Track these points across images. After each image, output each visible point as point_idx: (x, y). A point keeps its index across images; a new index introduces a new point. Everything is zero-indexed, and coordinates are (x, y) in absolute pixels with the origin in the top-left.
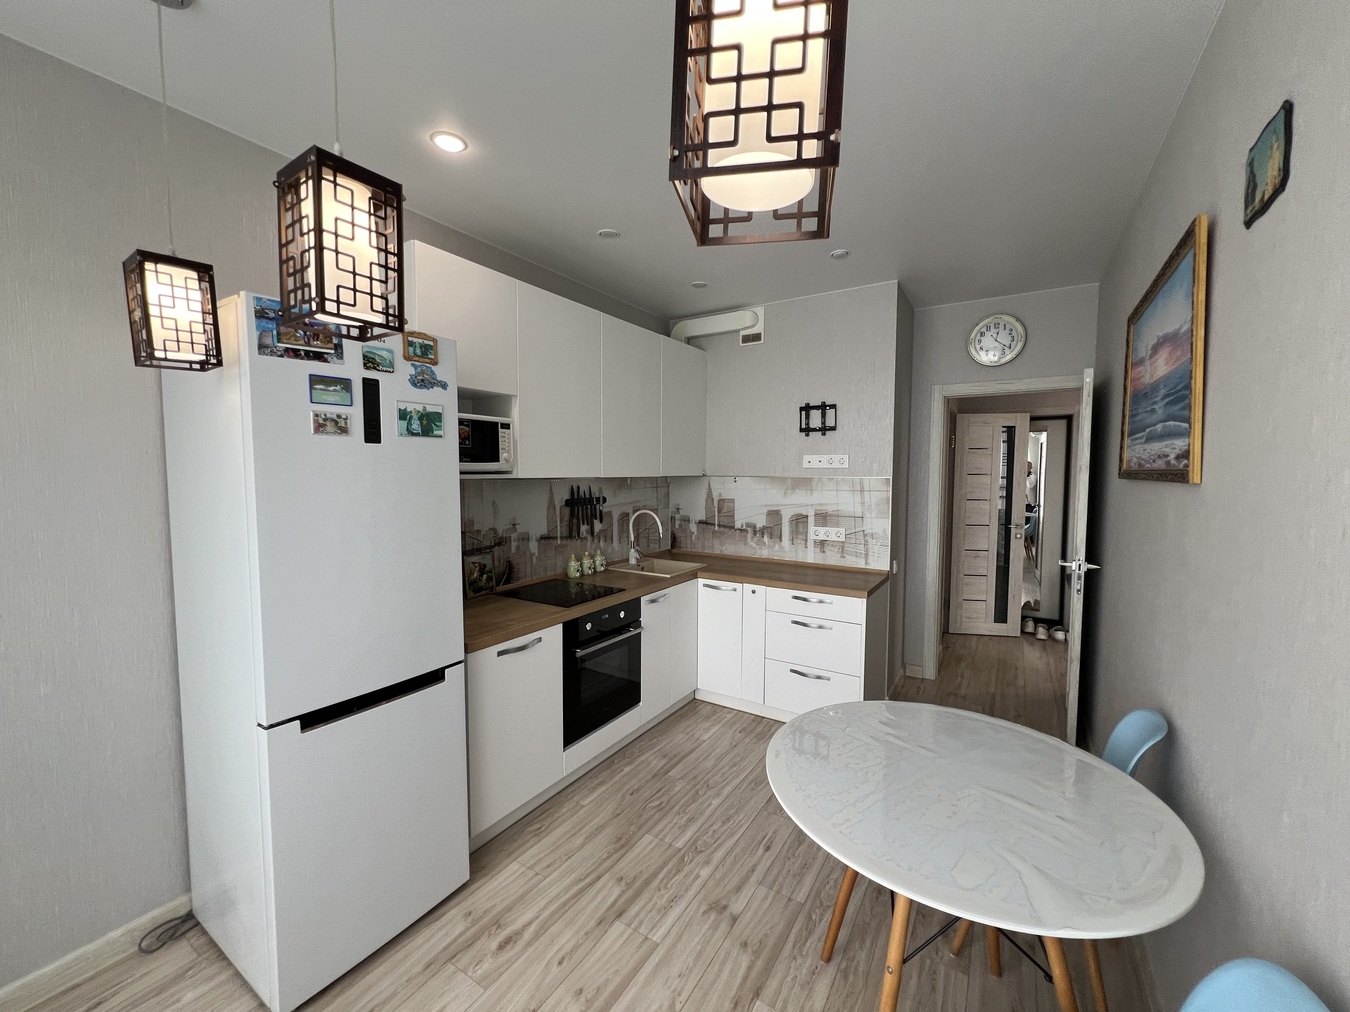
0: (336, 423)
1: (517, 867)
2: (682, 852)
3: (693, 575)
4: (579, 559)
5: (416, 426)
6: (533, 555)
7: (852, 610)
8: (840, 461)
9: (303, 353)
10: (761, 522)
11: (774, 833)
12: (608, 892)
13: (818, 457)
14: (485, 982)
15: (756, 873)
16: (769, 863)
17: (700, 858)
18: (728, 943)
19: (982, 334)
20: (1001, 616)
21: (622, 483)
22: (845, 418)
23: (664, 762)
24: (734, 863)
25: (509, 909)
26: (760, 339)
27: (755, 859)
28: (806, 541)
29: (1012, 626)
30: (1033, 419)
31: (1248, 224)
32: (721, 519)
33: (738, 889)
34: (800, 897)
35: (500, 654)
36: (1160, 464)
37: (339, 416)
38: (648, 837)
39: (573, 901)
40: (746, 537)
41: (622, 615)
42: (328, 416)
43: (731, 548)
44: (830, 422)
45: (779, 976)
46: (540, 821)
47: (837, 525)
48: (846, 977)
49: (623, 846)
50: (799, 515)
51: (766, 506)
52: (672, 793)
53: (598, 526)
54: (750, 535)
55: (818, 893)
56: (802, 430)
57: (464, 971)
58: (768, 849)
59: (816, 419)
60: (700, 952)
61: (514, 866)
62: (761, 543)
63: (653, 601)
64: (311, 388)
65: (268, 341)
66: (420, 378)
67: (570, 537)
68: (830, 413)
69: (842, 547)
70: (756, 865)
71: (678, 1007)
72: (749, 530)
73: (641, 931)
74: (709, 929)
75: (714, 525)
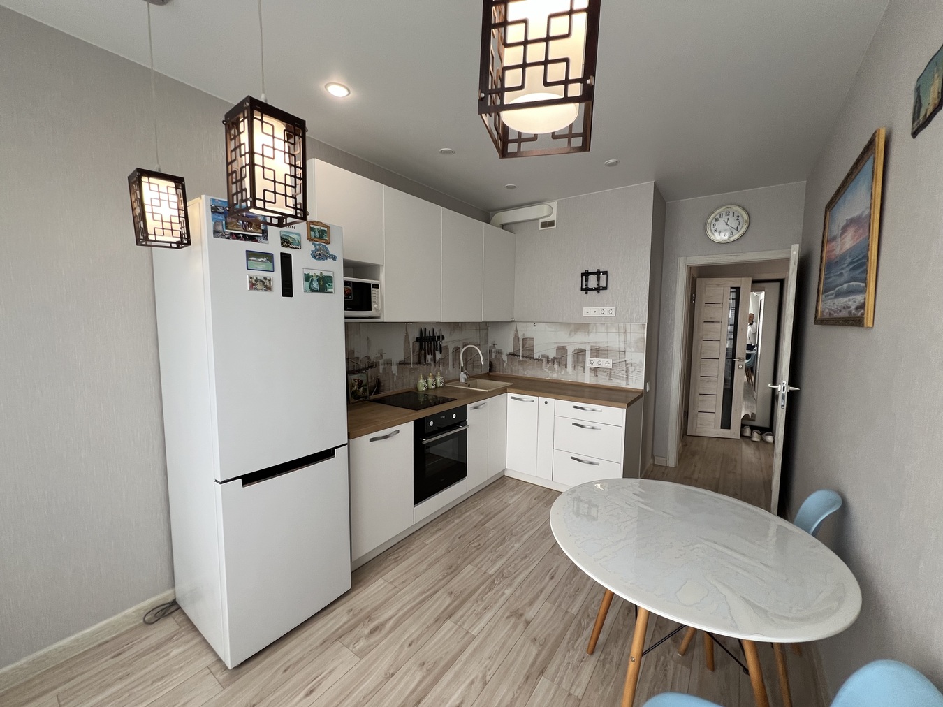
0: (264, 283)
1: (382, 582)
2: (494, 577)
3: (504, 391)
4: (425, 378)
5: (315, 285)
6: (394, 374)
7: (615, 416)
8: (609, 311)
9: (242, 236)
10: (552, 355)
11: (557, 567)
12: (442, 601)
13: (593, 309)
14: (361, 654)
15: (544, 593)
16: (553, 587)
17: (505, 582)
18: (523, 638)
19: (717, 220)
20: (726, 423)
21: (455, 326)
22: (614, 281)
23: (482, 517)
24: (529, 585)
25: (376, 609)
26: (553, 225)
27: (544, 584)
28: (584, 368)
29: (735, 431)
30: (754, 282)
31: (914, 134)
32: (524, 352)
33: (531, 603)
34: (574, 611)
35: (372, 440)
36: (844, 314)
37: (265, 279)
38: (470, 567)
39: (419, 606)
40: (542, 364)
41: (454, 416)
42: (258, 278)
43: (531, 372)
44: (603, 284)
45: (557, 661)
46: (398, 553)
47: (607, 357)
48: (604, 665)
49: (453, 571)
50: (579, 349)
51: (556, 343)
52: (487, 538)
53: (438, 356)
54: (544, 363)
55: (586, 609)
56: (582, 289)
57: (348, 647)
58: (552, 577)
59: (592, 282)
60: (504, 643)
61: (380, 581)
62: (552, 369)
63: (476, 408)
64: (247, 260)
65: (219, 228)
66: (318, 253)
67: (419, 363)
68: (603, 277)
69: (610, 373)
70: (543, 588)
71: (488, 678)
72: (544, 360)
73: (464, 628)
74: (510, 628)
75: (519, 356)
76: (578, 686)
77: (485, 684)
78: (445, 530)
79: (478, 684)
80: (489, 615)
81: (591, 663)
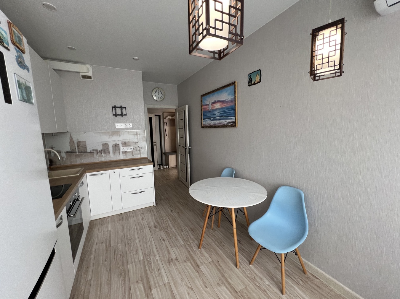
2: (145, 259)
7: (149, 170)
8: (130, 125)
10: (100, 148)
11: (161, 236)
12: (139, 289)
15: (168, 247)
16: (168, 243)
17: (152, 256)
18: (181, 264)
22: (129, 112)
24: (161, 249)
26: (91, 78)
27: (165, 245)
28: (119, 152)
30: (155, 116)
32: (79, 149)
33: (169, 253)
34: (182, 243)
40: (93, 155)
44: (124, 113)
45: (197, 259)
47: (130, 146)
50: (115, 144)
51: (102, 142)
52: (120, 250)
54: (95, 154)
55: (184, 240)
56: (114, 115)
59: (119, 111)
60: (179, 272)
62: (101, 156)
66: (19, 60)
68: (124, 110)
69: (132, 152)
70: (166, 246)
71: (190, 286)
72: (95, 152)
73: (161, 284)
74: (175, 266)
75: (76, 152)
77: (192, 289)
79: (191, 292)
80: (163, 271)
81: (203, 250)
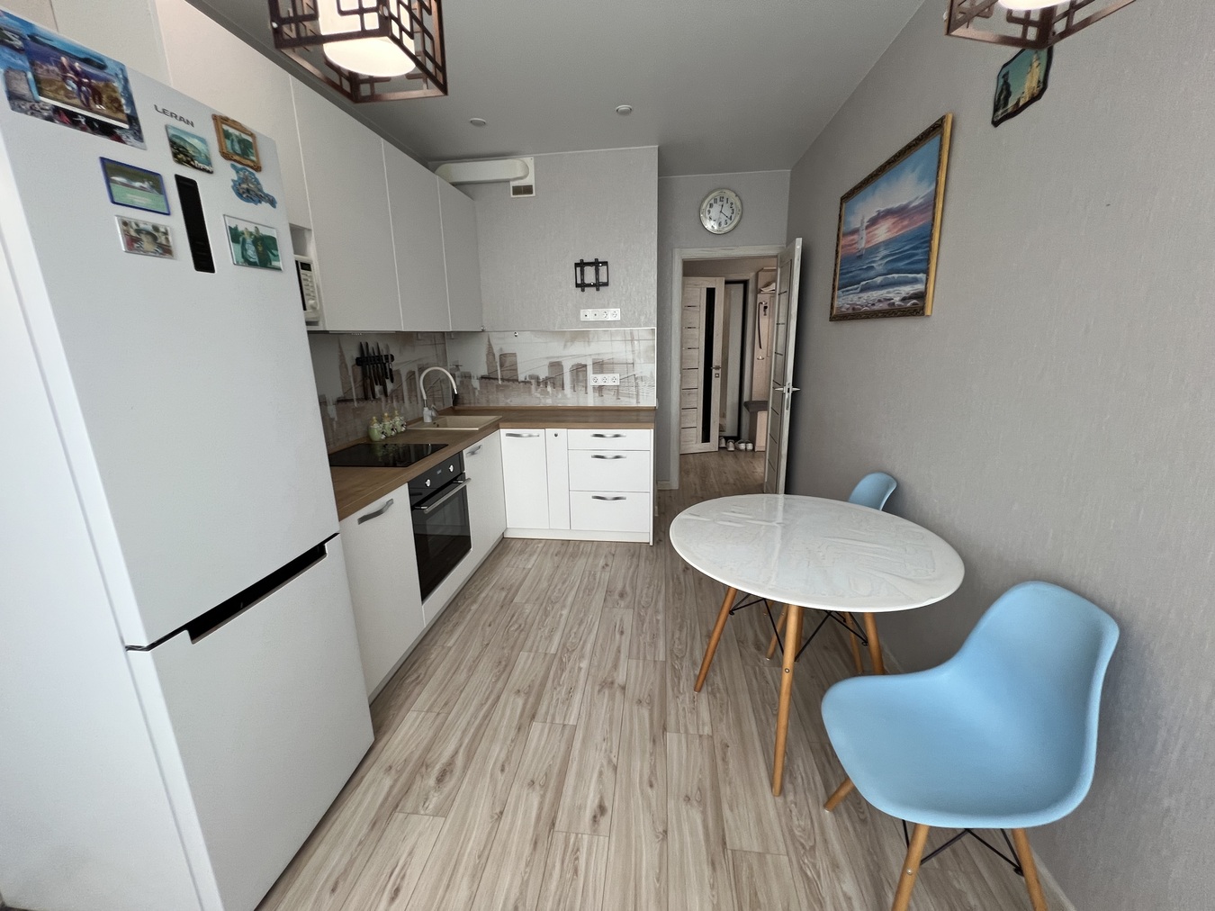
1: (415, 714)
2: (559, 655)
3: (496, 426)
4: (380, 421)
5: (251, 252)
6: (333, 419)
7: (641, 440)
8: (613, 314)
9: (83, 120)
10: (543, 373)
11: (621, 620)
12: (512, 707)
13: (601, 312)
14: (441, 812)
15: (622, 651)
16: (628, 643)
17: (575, 656)
18: (627, 705)
19: (711, 206)
20: (706, 438)
22: (616, 274)
23: (504, 594)
24: (603, 649)
25: (428, 749)
26: (531, 192)
27: (617, 643)
28: (586, 388)
29: (713, 445)
30: (727, 282)
31: (996, 123)
32: (504, 373)
33: (615, 666)
34: (661, 657)
35: (362, 520)
38: (524, 655)
39: (486, 722)
40: (530, 388)
41: (451, 468)
43: (517, 400)
44: (603, 279)
45: (673, 712)
46: (416, 671)
47: (612, 371)
48: (715, 696)
50: (578, 365)
51: (547, 358)
52: (525, 616)
53: (390, 386)
54: (533, 387)
55: (672, 651)
56: (577, 285)
57: (416, 812)
58: (622, 633)
59: (590, 274)
60: (610, 718)
61: (411, 715)
62: (545, 393)
63: (473, 453)
64: (108, 181)
65: (22, 88)
66: (245, 186)
67: (366, 398)
68: (603, 269)
69: (617, 390)
70: (619, 648)
71: (615, 760)
72: (533, 381)
73: (557, 722)
74: (608, 701)
75: (497, 379)
76: (703, 724)
77: (615, 768)
78: (465, 623)
79: (608, 773)
80: (577, 697)
81: (703, 697)
